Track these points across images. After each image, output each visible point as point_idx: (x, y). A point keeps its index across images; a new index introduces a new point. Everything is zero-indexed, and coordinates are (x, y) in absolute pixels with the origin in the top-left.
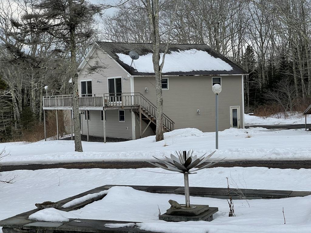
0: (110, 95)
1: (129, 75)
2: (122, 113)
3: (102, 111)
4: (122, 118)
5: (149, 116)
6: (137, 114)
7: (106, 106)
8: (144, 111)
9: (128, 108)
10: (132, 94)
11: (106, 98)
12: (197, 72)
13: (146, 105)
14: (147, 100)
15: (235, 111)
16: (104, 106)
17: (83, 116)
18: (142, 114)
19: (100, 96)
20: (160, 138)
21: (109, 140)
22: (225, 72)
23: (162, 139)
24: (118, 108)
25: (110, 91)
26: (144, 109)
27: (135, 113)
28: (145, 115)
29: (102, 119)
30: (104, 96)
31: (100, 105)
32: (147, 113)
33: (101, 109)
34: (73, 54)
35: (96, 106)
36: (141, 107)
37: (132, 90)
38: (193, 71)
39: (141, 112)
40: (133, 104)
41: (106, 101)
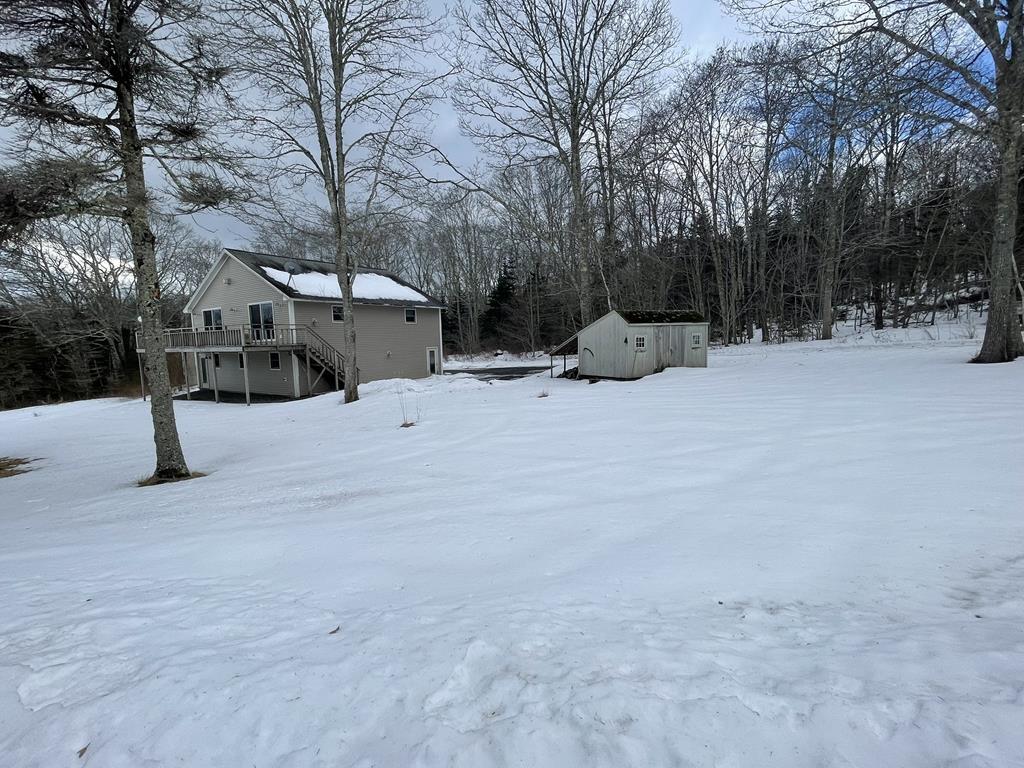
0: (254, 327)
1: (286, 298)
2: (274, 357)
4: (275, 364)
5: (322, 361)
6: (302, 358)
7: (248, 345)
9: (287, 349)
10: (291, 327)
11: (247, 332)
12: (386, 301)
13: (317, 345)
14: (318, 337)
15: (432, 353)
16: (243, 344)
18: (311, 359)
19: (236, 328)
20: (352, 397)
22: (419, 303)
23: (356, 398)
24: (269, 349)
25: (253, 321)
26: (313, 351)
28: (315, 359)
29: (242, 366)
30: (244, 329)
31: (239, 344)
32: (318, 357)
33: (240, 349)
35: (230, 345)
36: (308, 347)
37: (292, 320)
38: (381, 299)
39: (309, 355)
40: (295, 342)
41: (247, 336)
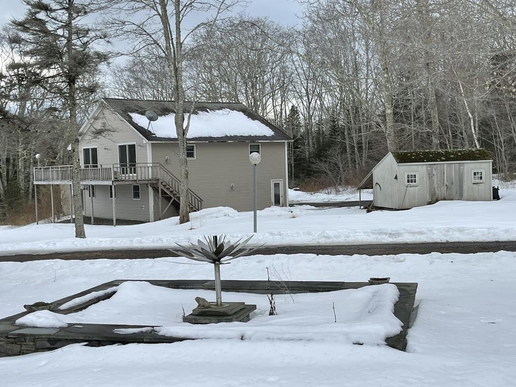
0: (122, 166)
1: (145, 141)
2: (136, 188)
3: (111, 186)
4: (137, 195)
5: (171, 192)
6: (156, 189)
7: (116, 180)
8: (164, 186)
9: (144, 182)
10: (149, 165)
11: (115, 169)
12: (231, 138)
13: (167, 179)
14: (168, 172)
15: (277, 185)
16: (113, 179)
17: (86, 193)
18: (162, 191)
19: (108, 167)
20: (185, 220)
21: (120, 222)
22: (264, 137)
23: (188, 220)
24: (131, 183)
25: (121, 161)
26: (164, 184)
27: (153, 188)
28: (165, 190)
29: (111, 197)
30: (113, 167)
31: (109, 179)
32: (168, 189)
33: (110, 183)
34: (73, 113)
35: (103, 179)
36: (160, 181)
37: (150, 160)
38: (226, 136)
39: (161, 187)
40: (150, 177)
41: (115, 173)
